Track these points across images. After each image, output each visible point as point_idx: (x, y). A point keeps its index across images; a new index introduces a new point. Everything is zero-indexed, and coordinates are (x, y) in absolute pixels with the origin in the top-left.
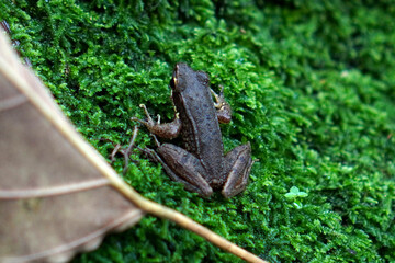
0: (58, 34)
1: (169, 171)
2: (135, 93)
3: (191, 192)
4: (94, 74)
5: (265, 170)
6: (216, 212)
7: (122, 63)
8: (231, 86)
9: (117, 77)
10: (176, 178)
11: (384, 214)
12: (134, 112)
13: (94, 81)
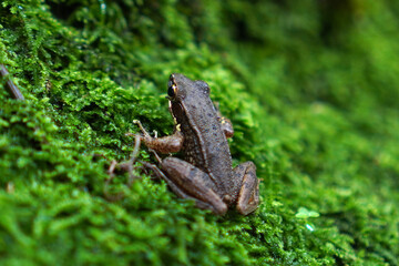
0: (36, 44)
1: (175, 188)
2: (126, 108)
3: (202, 209)
4: (78, 90)
5: (270, 191)
6: (231, 233)
7: (107, 79)
8: (226, 104)
9: (104, 92)
10: (184, 195)
11: (392, 237)
12: (127, 129)
13: (79, 97)
